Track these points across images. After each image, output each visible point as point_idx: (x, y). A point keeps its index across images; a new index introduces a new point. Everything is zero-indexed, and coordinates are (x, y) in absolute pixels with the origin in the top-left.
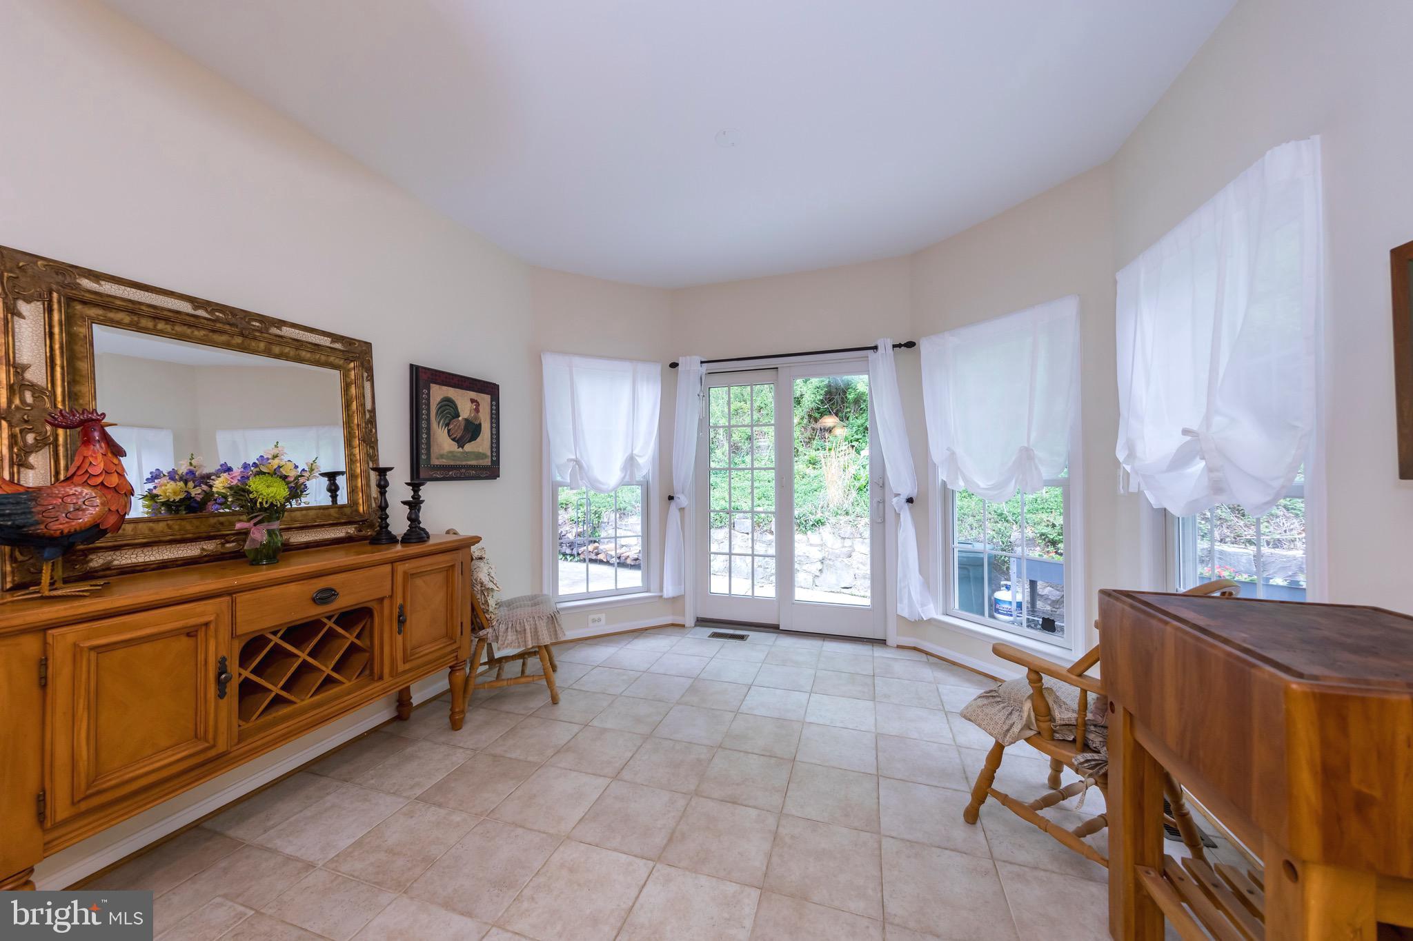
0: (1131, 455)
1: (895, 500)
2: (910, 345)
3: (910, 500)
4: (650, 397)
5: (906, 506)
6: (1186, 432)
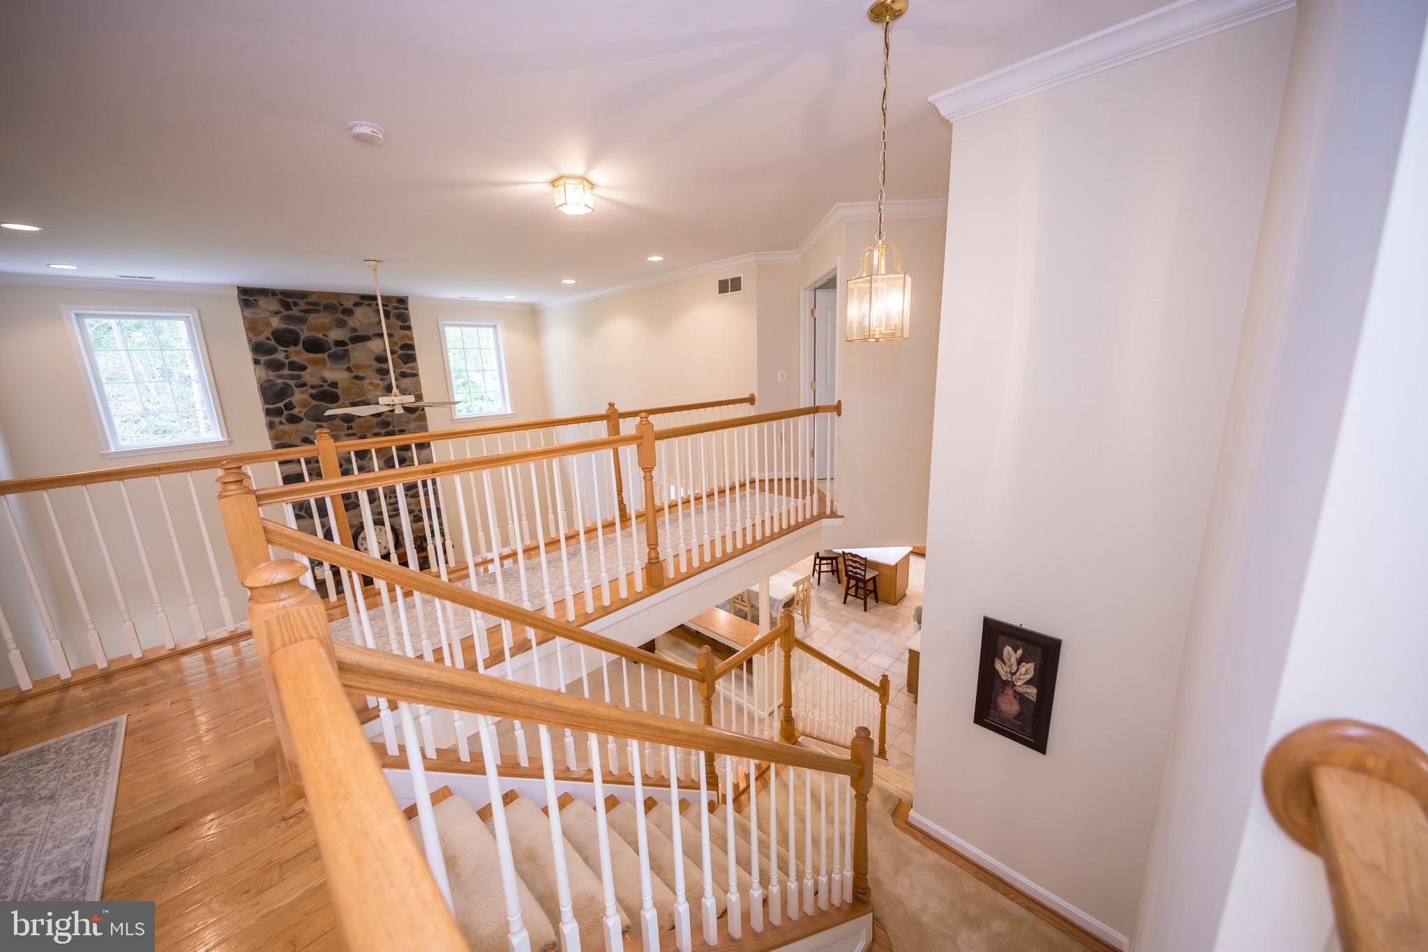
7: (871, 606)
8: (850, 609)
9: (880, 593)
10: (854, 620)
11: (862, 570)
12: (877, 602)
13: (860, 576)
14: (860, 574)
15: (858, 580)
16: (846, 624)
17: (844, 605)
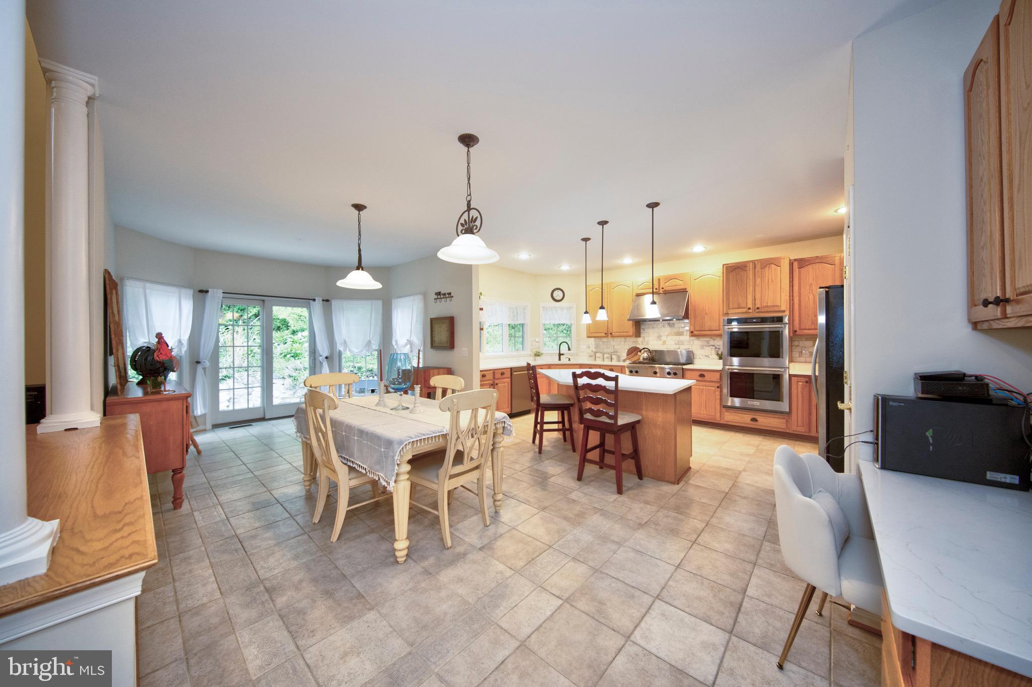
0: (397, 343)
1: (320, 358)
2: (327, 301)
3: (327, 358)
4: (188, 306)
5: (326, 360)
6: (407, 340)
7: (629, 485)
8: (590, 489)
9: (646, 461)
10: (596, 510)
11: (609, 405)
12: (640, 477)
13: (608, 421)
14: (607, 414)
15: (604, 429)
16: (578, 519)
17: (579, 483)
